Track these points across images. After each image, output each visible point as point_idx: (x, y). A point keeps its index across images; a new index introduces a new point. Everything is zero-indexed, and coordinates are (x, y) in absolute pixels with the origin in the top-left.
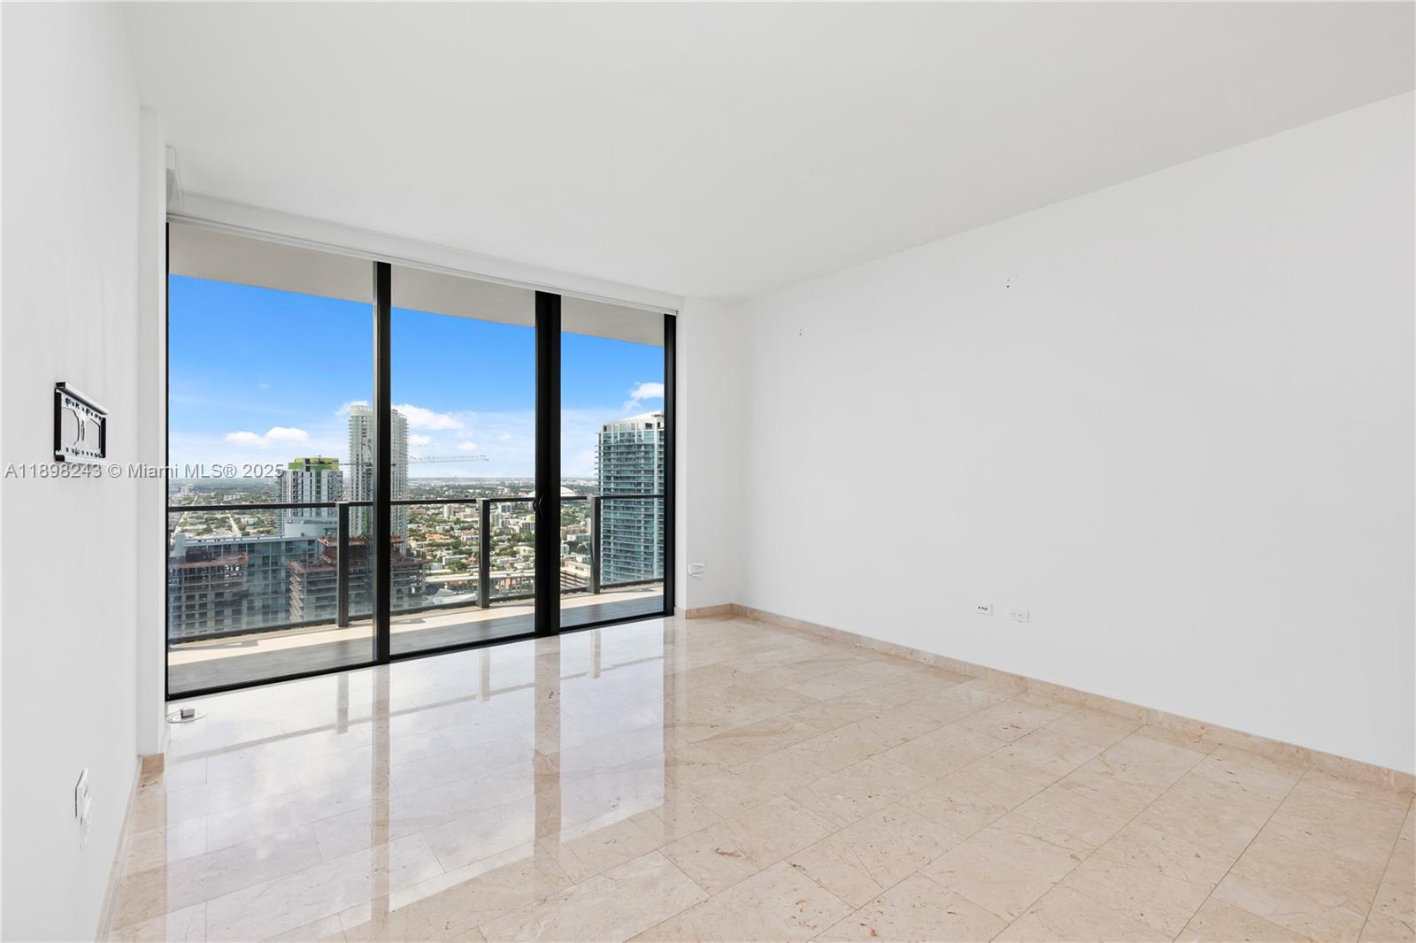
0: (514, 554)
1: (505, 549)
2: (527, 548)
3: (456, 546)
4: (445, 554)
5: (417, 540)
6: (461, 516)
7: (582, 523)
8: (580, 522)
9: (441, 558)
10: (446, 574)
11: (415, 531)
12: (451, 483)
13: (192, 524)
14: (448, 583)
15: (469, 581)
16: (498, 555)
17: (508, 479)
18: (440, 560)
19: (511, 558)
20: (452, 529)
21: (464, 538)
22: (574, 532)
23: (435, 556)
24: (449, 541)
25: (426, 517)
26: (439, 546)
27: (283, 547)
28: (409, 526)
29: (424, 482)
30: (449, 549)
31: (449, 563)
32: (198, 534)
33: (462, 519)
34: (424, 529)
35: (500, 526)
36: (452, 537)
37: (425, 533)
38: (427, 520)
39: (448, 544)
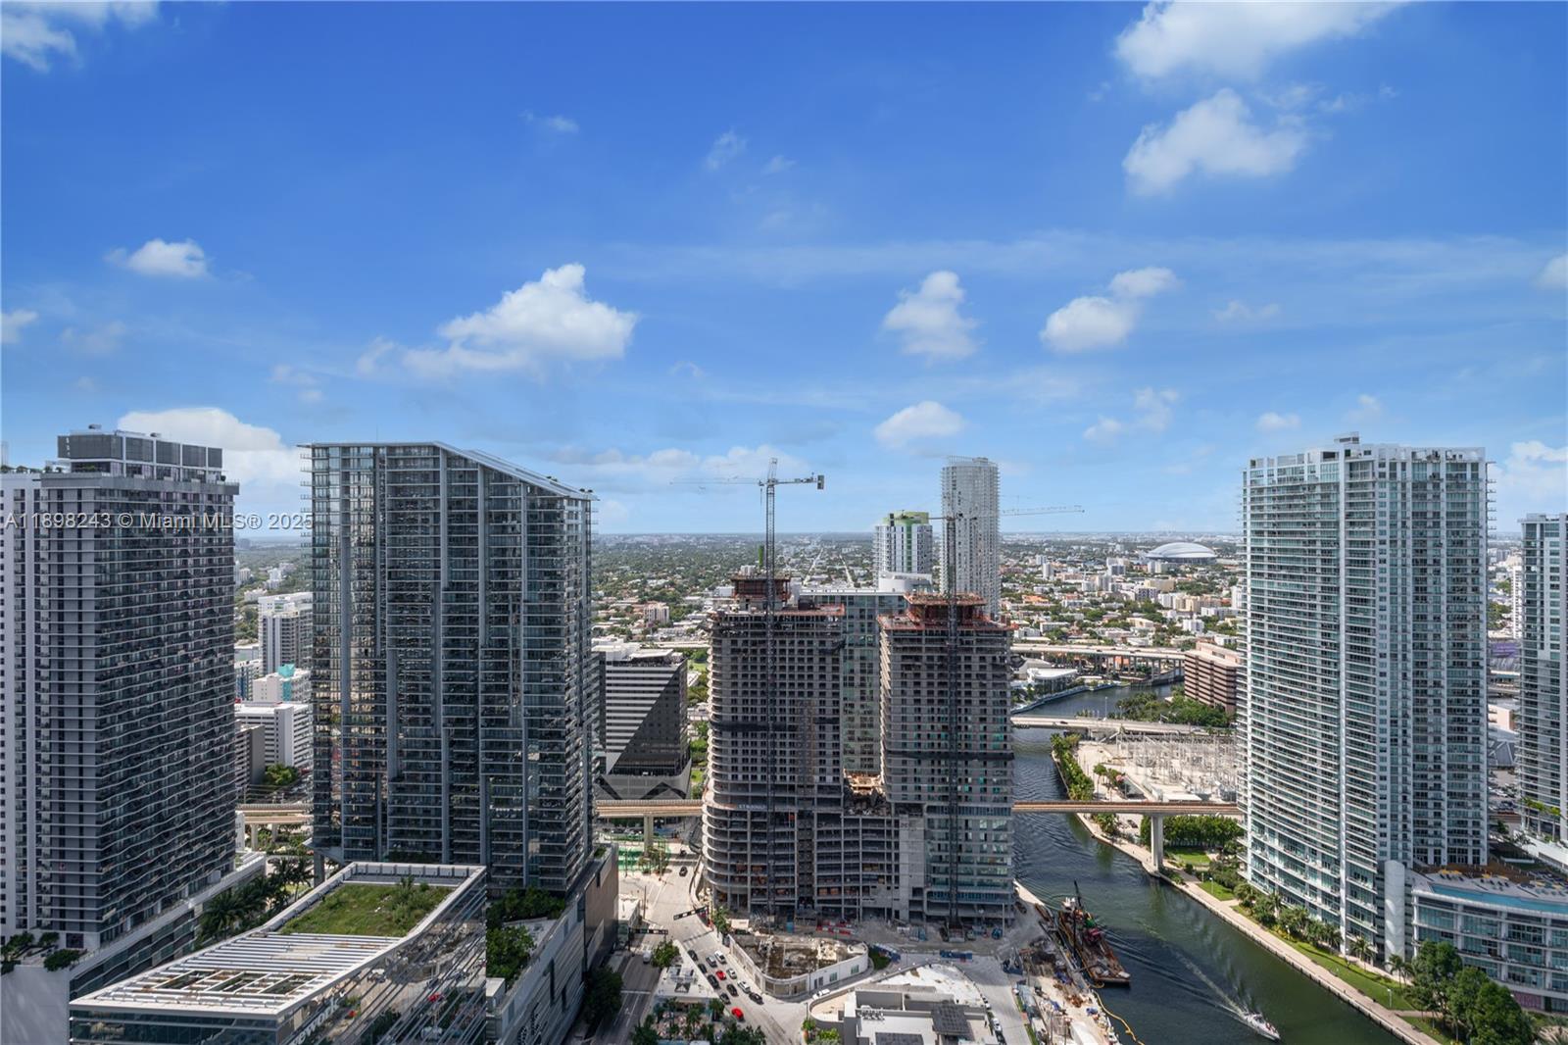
0: (1127, 626)
1: (1115, 620)
2: (1145, 621)
3: (1056, 612)
4: (1043, 620)
5: (1013, 602)
6: (1062, 576)
7: (1225, 592)
8: (1221, 590)
9: (1038, 623)
10: (1043, 642)
11: (1011, 591)
12: (1052, 539)
13: (818, 574)
14: (1045, 653)
15: (1069, 654)
16: (1106, 626)
17: (1122, 534)
18: (1037, 626)
19: (1123, 632)
20: (1052, 591)
21: (1065, 602)
22: (1212, 605)
23: (1031, 622)
24: (1049, 605)
25: (1023, 576)
26: (1037, 610)
27: (877, 601)
28: (1005, 585)
29: (1021, 538)
30: (1048, 614)
31: (1048, 631)
32: (822, 583)
33: (1064, 580)
34: (1020, 589)
35: (1110, 591)
36: (1051, 600)
37: (1021, 594)
38: (1023, 580)
39: (1047, 609)
